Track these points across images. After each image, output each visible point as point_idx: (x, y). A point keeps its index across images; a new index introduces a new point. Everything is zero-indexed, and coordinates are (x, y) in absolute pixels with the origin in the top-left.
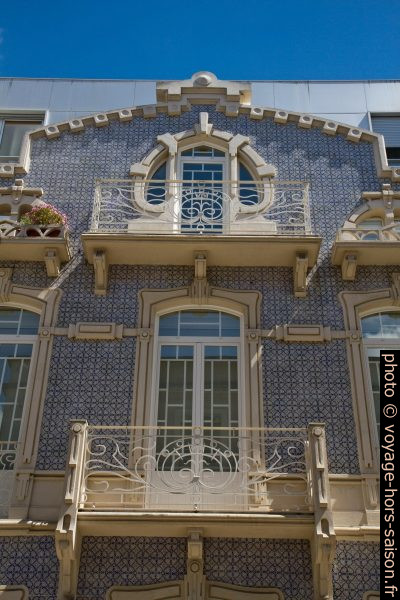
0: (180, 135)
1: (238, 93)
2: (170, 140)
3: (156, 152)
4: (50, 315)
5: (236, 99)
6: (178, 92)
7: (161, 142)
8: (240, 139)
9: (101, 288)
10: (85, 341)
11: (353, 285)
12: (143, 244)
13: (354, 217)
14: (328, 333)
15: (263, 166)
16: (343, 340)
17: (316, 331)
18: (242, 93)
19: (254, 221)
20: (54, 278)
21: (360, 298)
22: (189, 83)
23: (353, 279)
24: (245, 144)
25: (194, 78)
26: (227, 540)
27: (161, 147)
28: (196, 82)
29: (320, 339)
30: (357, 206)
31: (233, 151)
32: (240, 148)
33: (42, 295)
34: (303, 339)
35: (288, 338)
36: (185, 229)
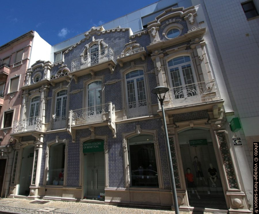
0: (89, 44)
1: (99, 29)
2: (87, 46)
3: (85, 49)
4: (68, 90)
5: (99, 31)
6: (88, 34)
7: (86, 47)
8: (100, 40)
9: (76, 82)
10: (74, 94)
11: (123, 68)
12: (80, 72)
13: (123, 51)
14: (117, 80)
15: (105, 45)
16: (120, 81)
17: (114, 81)
18: (100, 29)
19: (103, 59)
20: (69, 82)
21: (124, 70)
22: (90, 31)
23: (123, 66)
24: (102, 41)
25: (91, 29)
26: (98, 127)
27: (86, 48)
28: (91, 30)
29: (115, 82)
30: (124, 48)
31: (99, 43)
32: (100, 42)
33: (67, 87)
34: (112, 83)
35: (109, 84)
36: (92, 65)
